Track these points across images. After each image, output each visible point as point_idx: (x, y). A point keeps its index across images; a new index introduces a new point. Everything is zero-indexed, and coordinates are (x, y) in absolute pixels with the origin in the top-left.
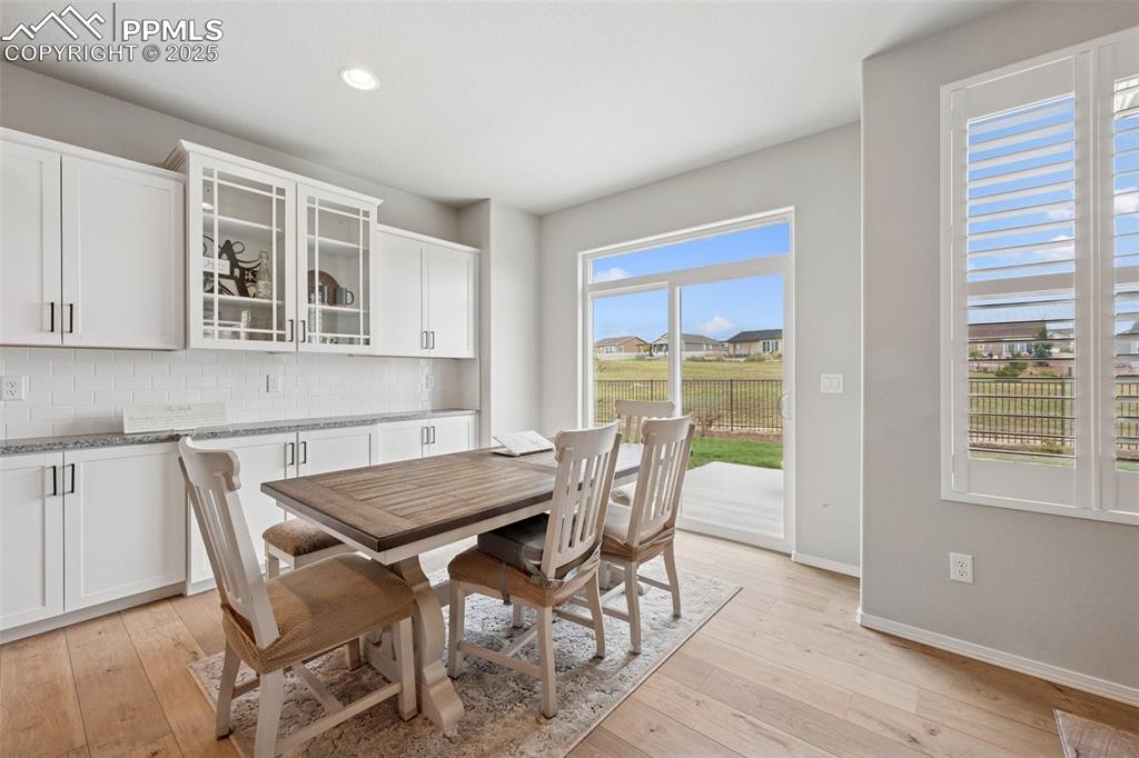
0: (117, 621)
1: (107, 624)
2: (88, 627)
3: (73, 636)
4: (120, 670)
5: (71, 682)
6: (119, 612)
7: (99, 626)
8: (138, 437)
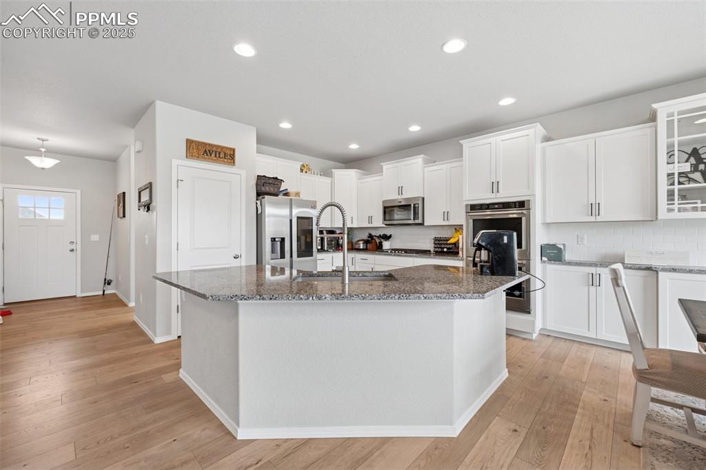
0: (619, 353)
1: (614, 352)
2: (606, 349)
3: (599, 349)
4: (609, 369)
5: (590, 362)
6: (621, 350)
7: (610, 351)
8: (629, 266)
